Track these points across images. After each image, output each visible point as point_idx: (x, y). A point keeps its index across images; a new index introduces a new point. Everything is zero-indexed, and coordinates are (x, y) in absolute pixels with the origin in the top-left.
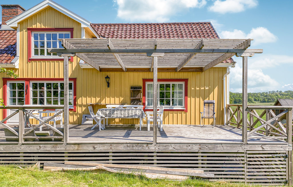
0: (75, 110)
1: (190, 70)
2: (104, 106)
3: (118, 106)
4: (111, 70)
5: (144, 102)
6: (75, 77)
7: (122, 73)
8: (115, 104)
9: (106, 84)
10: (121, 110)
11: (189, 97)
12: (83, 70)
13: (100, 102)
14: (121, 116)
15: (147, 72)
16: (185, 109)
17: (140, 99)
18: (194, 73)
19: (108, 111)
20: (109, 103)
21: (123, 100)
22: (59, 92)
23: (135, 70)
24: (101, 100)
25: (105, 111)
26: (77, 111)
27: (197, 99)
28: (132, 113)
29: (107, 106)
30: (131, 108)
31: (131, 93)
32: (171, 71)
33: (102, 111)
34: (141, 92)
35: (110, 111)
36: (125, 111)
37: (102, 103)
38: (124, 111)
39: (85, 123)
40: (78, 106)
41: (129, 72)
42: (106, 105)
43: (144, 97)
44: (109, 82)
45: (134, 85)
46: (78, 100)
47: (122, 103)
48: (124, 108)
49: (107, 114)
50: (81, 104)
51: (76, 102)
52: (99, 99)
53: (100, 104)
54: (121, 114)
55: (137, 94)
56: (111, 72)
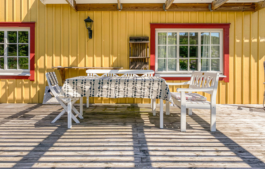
0: (32, 79)
1: (233, 8)
2: (83, 72)
3: (108, 71)
4: (95, 7)
5: (152, 64)
6: (32, 21)
7: (115, 13)
8: (102, 69)
9: (86, 32)
10: (118, 82)
11: (231, 56)
12: (46, 8)
13: (76, 65)
14: (117, 94)
15: (158, 10)
16: (225, 76)
17: (145, 59)
18: (240, 14)
19: (88, 83)
20: (92, 67)
21: (117, 60)
22: (6, 47)
23: (137, 8)
24: (77, 62)
25: (82, 83)
26: (35, 80)
27: (246, 60)
28: (143, 87)
29: (87, 71)
30: (131, 75)
31: (130, 48)
32: (200, 9)
33: (74, 83)
34: (148, 47)
35: (93, 82)
36: (127, 83)
37: (79, 65)
38: (125, 83)
39: (49, 101)
40: (38, 71)
41: (127, 12)
42: (87, 69)
43: (152, 56)
44: (92, 29)
45: (135, 35)
46: (38, 61)
47: (116, 67)
48: (118, 74)
49: (86, 90)
50: (43, 67)
51: (35, 65)
52: (74, 58)
53: (76, 68)
54: (117, 90)
55: (141, 51)
56: (95, 12)
